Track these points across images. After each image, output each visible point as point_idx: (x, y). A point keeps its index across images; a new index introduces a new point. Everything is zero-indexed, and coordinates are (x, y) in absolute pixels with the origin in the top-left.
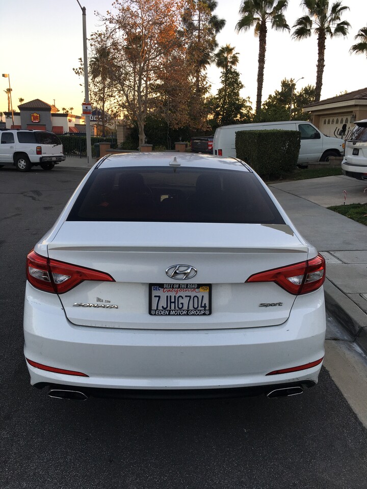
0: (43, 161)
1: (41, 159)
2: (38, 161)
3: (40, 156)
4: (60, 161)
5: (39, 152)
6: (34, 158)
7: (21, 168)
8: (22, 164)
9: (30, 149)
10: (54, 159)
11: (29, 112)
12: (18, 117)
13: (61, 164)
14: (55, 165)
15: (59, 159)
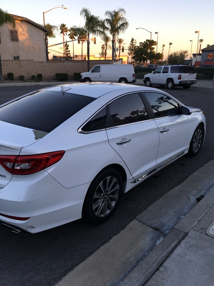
0: (181, 83)
1: (180, 82)
2: (178, 83)
3: (180, 80)
4: (193, 84)
5: (180, 78)
6: (177, 81)
7: (169, 87)
8: (170, 85)
9: (175, 76)
10: (189, 82)
11: (207, 53)
12: (200, 57)
13: (194, 85)
14: (191, 86)
15: (192, 82)
